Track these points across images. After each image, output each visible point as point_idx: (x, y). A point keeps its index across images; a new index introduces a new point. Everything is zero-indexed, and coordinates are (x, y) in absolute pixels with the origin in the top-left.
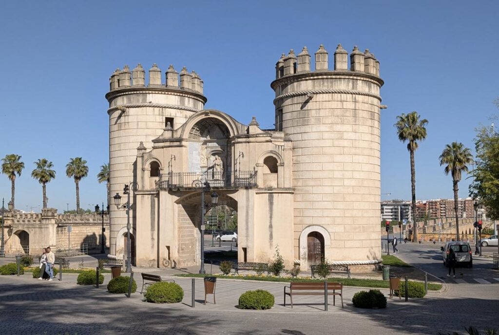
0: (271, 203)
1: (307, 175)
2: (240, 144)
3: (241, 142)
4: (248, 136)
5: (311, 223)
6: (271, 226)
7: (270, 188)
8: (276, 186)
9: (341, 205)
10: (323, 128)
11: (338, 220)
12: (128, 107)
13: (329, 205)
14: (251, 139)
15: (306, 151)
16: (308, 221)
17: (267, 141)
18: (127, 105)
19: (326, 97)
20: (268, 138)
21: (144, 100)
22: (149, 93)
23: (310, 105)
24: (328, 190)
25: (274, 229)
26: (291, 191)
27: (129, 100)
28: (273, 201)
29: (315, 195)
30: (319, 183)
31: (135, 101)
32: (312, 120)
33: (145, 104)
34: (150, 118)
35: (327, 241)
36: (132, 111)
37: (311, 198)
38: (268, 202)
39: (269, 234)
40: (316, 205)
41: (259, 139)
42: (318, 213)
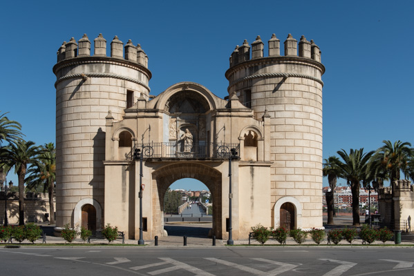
1: (281, 150)
2: (221, 118)
3: (223, 116)
4: (230, 110)
5: (284, 195)
6: (252, 198)
7: (251, 161)
8: (256, 160)
9: (308, 178)
10: (295, 108)
11: (306, 192)
12: (90, 76)
13: (300, 178)
14: (233, 113)
15: (279, 128)
16: (282, 192)
17: (249, 116)
18: (89, 73)
19: (297, 80)
20: (250, 114)
21: (107, 70)
22: (113, 64)
23: (283, 87)
24: (299, 164)
25: (255, 200)
26: (267, 165)
27: (91, 70)
28: (255, 174)
29: (289, 169)
30: (292, 158)
31: (97, 71)
32: (286, 100)
33: (109, 74)
34: (112, 89)
35: (299, 211)
36: (94, 80)
37: (285, 171)
38: (250, 175)
39: (251, 204)
40: (289, 178)
41: (240, 113)
42: (291, 185)
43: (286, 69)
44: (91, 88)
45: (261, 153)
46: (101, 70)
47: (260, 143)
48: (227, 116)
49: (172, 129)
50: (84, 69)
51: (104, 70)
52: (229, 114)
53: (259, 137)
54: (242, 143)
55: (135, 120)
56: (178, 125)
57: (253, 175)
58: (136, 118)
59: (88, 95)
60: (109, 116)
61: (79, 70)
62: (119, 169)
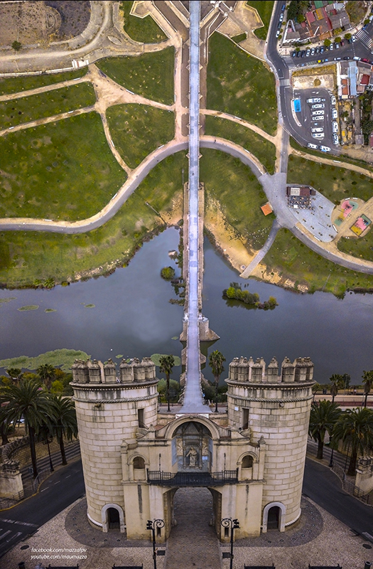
3: (224, 445)
4: (230, 439)
5: (272, 501)
6: (246, 509)
7: (247, 481)
8: (251, 478)
9: (294, 485)
10: (287, 430)
11: (291, 496)
12: (104, 403)
13: (286, 487)
14: (232, 442)
16: (270, 499)
17: (247, 444)
18: (102, 400)
19: (291, 405)
20: (248, 442)
21: (119, 396)
22: (123, 390)
23: (278, 412)
25: (248, 511)
27: (104, 397)
28: (249, 491)
29: (278, 481)
30: (281, 472)
31: (109, 398)
32: (280, 424)
33: (121, 400)
34: (124, 413)
36: (107, 407)
37: (275, 482)
38: (245, 492)
39: (245, 514)
40: (278, 488)
41: (240, 442)
42: (279, 493)
43: (283, 396)
44: (106, 414)
45: (255, 474)
46: (112, 398)
47: (255, 466)
48: (228, 445)
50: (97, 395)
51: (115, 397)
52: (229, 443)
53: (255, 459)
54: (240, 466)
55: (147, 448)
57: (248, 492)
58: (148, 446)
59: (103, 420)
60: (123, 444)
61: (92, 396)
62: (135, 489)
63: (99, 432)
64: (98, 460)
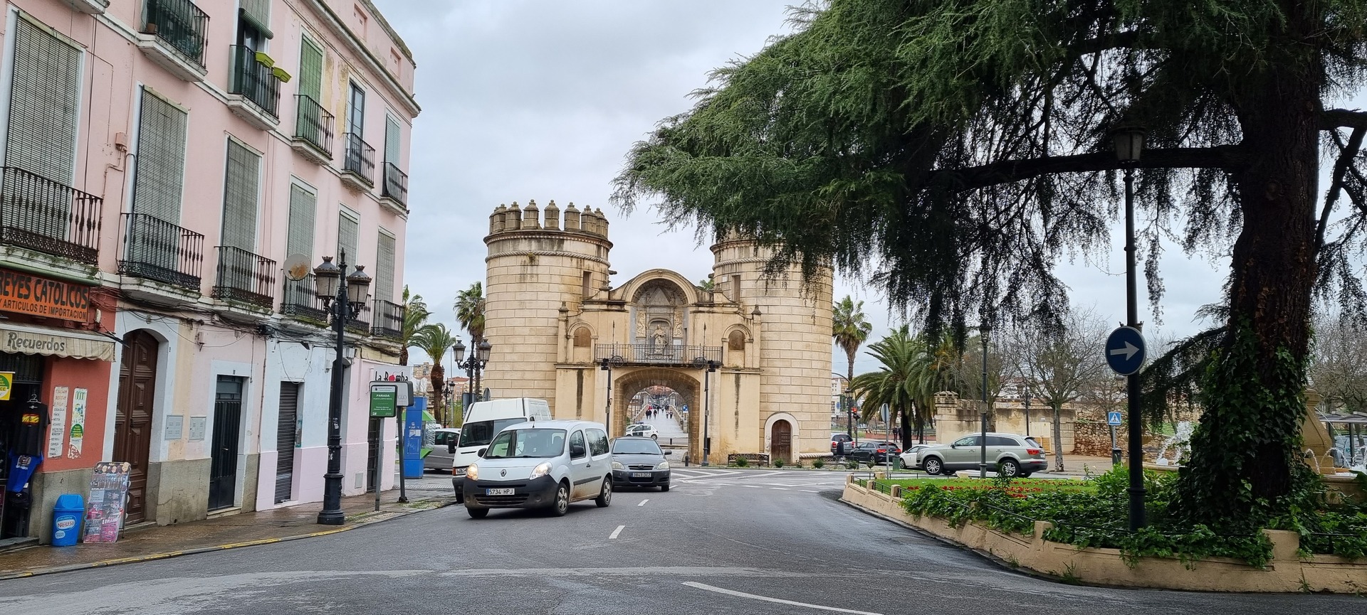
0: (738, 386)
1: (774, 354)
2: (702, 314)
3: (703, 312)
4: (712, 305)
5: (777, 410)
6: (737, 413)
7: (737, 369)
8: (742, 366)
9: (809, 390)
11: (806, 407)
12: (539, 254)
13: (797, 390)
14: (715, 309)
15: (773, 327)
16: (775, 408)
17: (735, 313)
18: (538, 251)
20: (736, 310)
21: (561, 247)
22: (568, 240)
25: (740, 416)
26: (757, 371)
27: (540, 246)
28: (741, 383)
29: (784, 378)
30: (787, 364)
31: (547, 248)
33: (562, 253)
35: (795, 431)
36: (543, 260)
37: (778, 380)
38: (734, 383)
39: (735, 421)
40: (784, 389)
41: (725, 309)
42: (786, 398)
44: (540, 270)
45: (748, 359)
47: (747, 346)
48: (709, 312)
49: (640, 325)
50: (529, 245)
51: (556, 248)
52: (711, 310)
53: (747, 337)
54: (726, 346)
55: (595, 314)
56: (648, 320)
58: (598, 310)
59: (535, 279)
60: (563, 308)
61: (524, 246)
62: (574, 374)
63: (528, 296)
64: (519, 340)
